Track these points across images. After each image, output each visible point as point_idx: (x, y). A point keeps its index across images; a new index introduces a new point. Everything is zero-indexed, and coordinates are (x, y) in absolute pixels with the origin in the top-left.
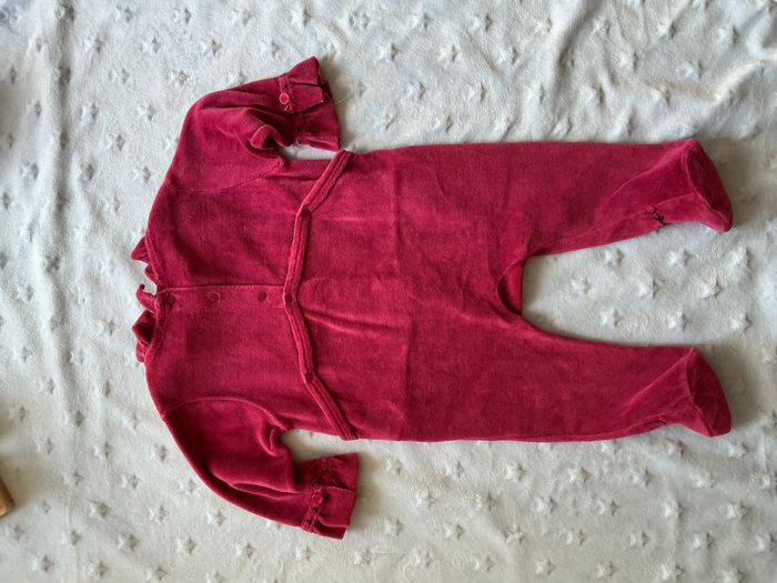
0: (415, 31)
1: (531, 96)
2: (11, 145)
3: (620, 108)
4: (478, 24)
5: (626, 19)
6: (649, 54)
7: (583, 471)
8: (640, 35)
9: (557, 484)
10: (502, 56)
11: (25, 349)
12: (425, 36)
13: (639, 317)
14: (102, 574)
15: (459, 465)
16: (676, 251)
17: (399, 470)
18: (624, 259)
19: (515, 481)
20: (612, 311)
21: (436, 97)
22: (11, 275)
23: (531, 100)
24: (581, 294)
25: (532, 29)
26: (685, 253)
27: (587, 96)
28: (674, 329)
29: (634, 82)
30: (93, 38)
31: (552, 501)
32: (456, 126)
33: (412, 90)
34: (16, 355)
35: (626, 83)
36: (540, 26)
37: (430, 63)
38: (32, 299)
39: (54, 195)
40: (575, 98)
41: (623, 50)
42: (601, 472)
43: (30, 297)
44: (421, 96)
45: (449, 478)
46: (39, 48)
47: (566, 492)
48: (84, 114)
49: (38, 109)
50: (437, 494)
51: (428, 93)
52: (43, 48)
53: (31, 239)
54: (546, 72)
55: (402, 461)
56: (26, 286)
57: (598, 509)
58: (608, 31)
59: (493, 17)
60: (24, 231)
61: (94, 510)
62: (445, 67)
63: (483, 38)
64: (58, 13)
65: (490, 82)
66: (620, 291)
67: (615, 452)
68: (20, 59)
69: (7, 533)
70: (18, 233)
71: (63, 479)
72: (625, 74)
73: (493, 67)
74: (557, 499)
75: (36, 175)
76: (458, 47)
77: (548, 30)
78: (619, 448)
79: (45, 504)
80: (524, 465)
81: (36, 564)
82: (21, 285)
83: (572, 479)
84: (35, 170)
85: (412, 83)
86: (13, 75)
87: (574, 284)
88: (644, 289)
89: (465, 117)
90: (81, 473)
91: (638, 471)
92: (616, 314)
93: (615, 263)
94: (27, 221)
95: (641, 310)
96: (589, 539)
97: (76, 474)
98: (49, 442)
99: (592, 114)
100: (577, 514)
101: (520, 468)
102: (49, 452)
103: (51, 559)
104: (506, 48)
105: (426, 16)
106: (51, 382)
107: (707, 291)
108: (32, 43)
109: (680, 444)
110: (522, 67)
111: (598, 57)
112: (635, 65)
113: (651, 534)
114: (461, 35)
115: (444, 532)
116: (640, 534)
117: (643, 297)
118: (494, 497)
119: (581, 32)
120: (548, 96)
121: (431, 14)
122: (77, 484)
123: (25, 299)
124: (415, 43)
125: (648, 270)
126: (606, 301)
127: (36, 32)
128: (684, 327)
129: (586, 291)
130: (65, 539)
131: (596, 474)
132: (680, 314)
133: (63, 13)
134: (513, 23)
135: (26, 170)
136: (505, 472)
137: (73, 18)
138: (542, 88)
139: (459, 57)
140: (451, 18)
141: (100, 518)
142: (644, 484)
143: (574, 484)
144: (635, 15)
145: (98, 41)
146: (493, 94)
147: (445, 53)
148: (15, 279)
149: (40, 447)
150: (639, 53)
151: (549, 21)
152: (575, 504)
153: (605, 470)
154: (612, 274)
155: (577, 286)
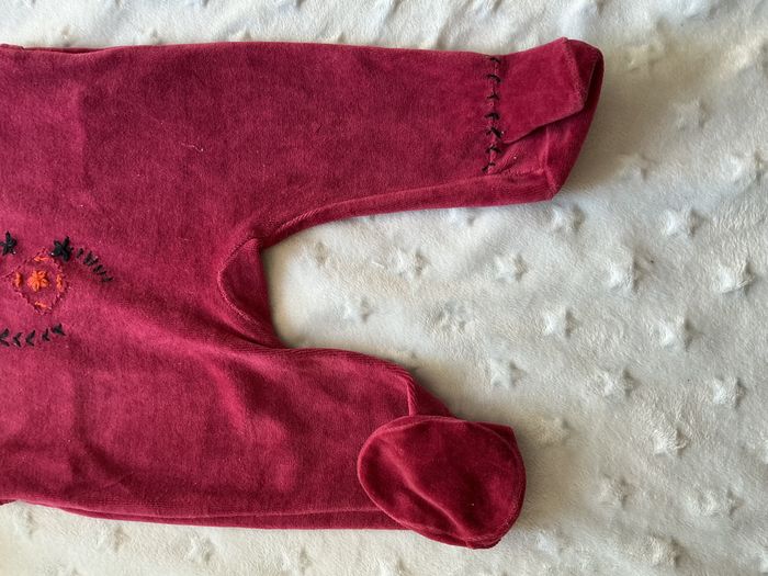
13: (610, 323)
15: (303, 554)
16: (678, 210)
17: (208, 557)
18: (586, 223)
20: (562, 311)
24: (510, 280)
26: (694, 214)
28: (669, 347)
55: (213, 541)
66: (576, 277)
67: (561, 550)
78: (567, 544)
80: (408, 563)
87: (499, 262)
88: (617, 275)
92: (569, 316)
93: (568, 229)
95: (612, 312)
107: (727, 279)
109: (675, 544)
117: (617, 288)
125: (625, 243)
126: (553, 291)
128: (688, 343)
129: (519, 276)
132: (680, 321)
154: (564, 248)
155: (505, 267)
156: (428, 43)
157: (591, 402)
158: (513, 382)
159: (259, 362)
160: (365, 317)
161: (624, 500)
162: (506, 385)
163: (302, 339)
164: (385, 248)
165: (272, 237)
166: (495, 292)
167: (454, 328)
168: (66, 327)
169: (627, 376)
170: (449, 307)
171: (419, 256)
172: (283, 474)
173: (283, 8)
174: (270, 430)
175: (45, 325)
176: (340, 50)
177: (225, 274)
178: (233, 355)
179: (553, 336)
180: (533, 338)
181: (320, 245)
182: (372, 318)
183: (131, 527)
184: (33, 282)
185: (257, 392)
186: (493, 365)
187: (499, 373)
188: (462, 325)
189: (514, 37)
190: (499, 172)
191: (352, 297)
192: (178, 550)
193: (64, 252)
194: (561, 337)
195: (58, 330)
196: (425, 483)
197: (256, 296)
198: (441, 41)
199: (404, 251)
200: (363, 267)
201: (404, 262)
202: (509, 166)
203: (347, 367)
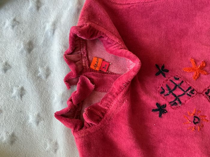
11: (39, 116)
22: (36, 58)
34: (31, 119)
38: (49, 77)
43: (47, 76)
53: (54, 33)
56: (45, 67)
60: (48, 27)
70: (44, 28)
82: (42, 66)
94: (52, 19)
106: (56, 144)
123: (43, 77)
148: (38, 61)
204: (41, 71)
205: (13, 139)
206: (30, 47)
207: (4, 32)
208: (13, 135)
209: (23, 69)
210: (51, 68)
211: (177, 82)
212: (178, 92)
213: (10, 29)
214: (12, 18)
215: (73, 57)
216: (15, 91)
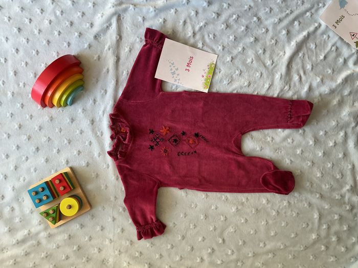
0: (240, 52)
1: (277, 76)
2: (97, 82)
3: (306, 82)
4: (261, 51)
5: (309, 53)
6: (317, 65)
7: (288, 202)
8: (314, 59)
9: (280, 206)
10: (269, 63)
11: (99, 153)
12: (243, 54)
13: (309, 152)
14: (122, 232)
15: (247, 198)
16: (322, 130)
18: (306, 132)
19: (266, 204)
20: (301, 149)
21: (246, 75)
22: (95, 127)
23: (277, 78)
25: (279, 54)
26: (325, 131)
27: (296, 78)
28: (320, 157)
29: (311, 74)
30: (129, 47)
31: (278, 211)
32: (252, 85)
33: (237, 72)
34: (96, 154)
35: (309, 74)
36: (282, 53)
37: (244, 63)
39: (113, 101)
40: (292, 78)
41: (309, 63)
42: (294, 203)
43: (102, 135)
44: (240, 74)
45: (244, 202)
46: (109, 49)
47: (282, 209)
48: (124, 73)
49: (108, 71)
50: (240, 207)
51: (243, 73)
52: (111, 49)
53: (103, 115)
54: (283, 69)
57: (293, 215)
58: (304, 57)
59: (266, 49)
60: (101, 113)
61: (121, 210)
62: (249, 65)
63: (262, 56)
64: (116, 38)
65: (264, 71)
66: (304, 143)
67: (299, 196)
68: (102, 52)
69: (89, 217)
70: (99, 113)
71: (110, 198)
72: (309, 71)
73: (265, 66)
74: (279, 211)
75: (106, 93)
76: (254, 59)
77: (284, 55)
79: (103, 207)
80: (269, 199)
81: (98, 228)
82: (99, 131)
83: (285, 204)
84: (106, 92)
85: (238, 70)
86: (99, 58)
87: (289, 140)
88: (311, 143)
89: (255, 82)
90: (117, 197)
91: (306, 202)
92: (302, 150)
93: (302, 134)
94: (102, 109)
95: (310, 150)
96: (289, 225)
97: (115, 197)
98: (106, 186)
99: (297, 84)
100: (286, 216)
101: (268, 200)
102: (106, 189)
103: (104, 226)
104: (270, 60)
105: (243, 48)
106: (108, 165)
107: (331, 144)
108: (106, 47)
109: (321, 194)
110: (275, 67)
111: (300, 65)
112: (312, 68)
113: (310, 224)
114: (255, 55)
115: (241, 221)
116: (306, 223)
117: (311, 145)
118: (258, 209)
119: (295, 57)
120: (283, 77)
121: (245, 47)
122: (115, 200)
123: (100, 136)
124: (239, 57)
125: (313, 137)
126: (299, 146)
127: (109, 44)
128: (324, 156)
129: (292, 142)
130: (110, 219)
131: (293, 203)
132: (323, 151)
133: (118, 38)
134: (273, 52)
135: (103, 91)
136: (263, 202)
137: (121, 39)
138: (281, 74)
139: (254, 62)
140: (252, 49)
141: (123, 212)
142: (308, 207)
143: (285, 206)
144: (312, 51)
145: (130, 48)
146: (265, 75)
147: (249, 61)
148: (97, 129)
149: (103, 187)
150: (314, 64)
151: (285, 52)
152: (285, 213)
153: (296, 202)
154: (301, 137)
155: (290, 140)
156: (275, 96)
157: (305, 167)
158: (291, 163)
159: (240, 159)
160: (261, 150)
161: (311, 186)
162: (289, 164)
163: (248, 154)
164: (265, 136)
165: (244, 133)
166: (288, 146)
167: (279, 153)
168: (197, 151)
169: (312, 162)
170: (279, 149)
171: (272, 138)
172: (244, 182)
173: (245, 86)
174: (242, 172)
175: (192, 151)
176: (257, 96)
177: (234, 141)
178: (235, 157)
179: (299, 154)
180: (295, 155)
181: (252, 135)
182: (263, 150)
183: (209, 194)
184: (191, 142)
185: (240, 165)
186: (287, 160)
187: (288, 161)
188: (281, 152)
189: (292, 95)
190: (290, 122)
191: (259, 146)
192: (220, 198)
193: (197, 135)
194: (300, 154)
195: (195, 152)
196: (276, 183)
197: (239, 146)
198: (278, 95)
199: (269, 137)
200: (261, 140)
201: (269, 139)
202: (293, 121)
203: (258, 160)
204: (99, 133)
205: (88, 165)
206: (93, 122)
207: (78, 115)
208: (88, 163)
209: (90, 133)
210: (103, 131)
211: (157, 136)
212: (158, 140)
213: (82, 113)
214: (82, 108)
215: (113, 127)
216: (87, 143)
